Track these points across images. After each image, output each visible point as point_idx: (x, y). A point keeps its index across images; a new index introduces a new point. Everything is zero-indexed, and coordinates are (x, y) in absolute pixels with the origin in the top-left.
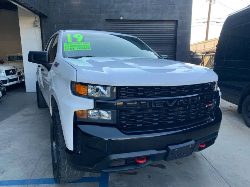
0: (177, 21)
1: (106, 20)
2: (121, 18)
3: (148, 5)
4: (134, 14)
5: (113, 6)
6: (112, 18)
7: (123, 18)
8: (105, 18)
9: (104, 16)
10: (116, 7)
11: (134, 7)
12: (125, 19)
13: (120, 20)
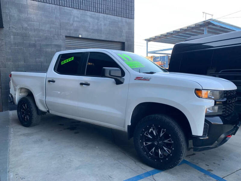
0: (124, 43)
1: (66, 36)
2: (80, 36)
3: (103, 27)
4: (91, 33)
5: (72, 24)
6: (71, 35)
7: (82, 36)
8: (64, 35)
9: (64, 33)
10: (75, 25)
11: (91, 28)
12: (83, 37)
13: (79, 38)
